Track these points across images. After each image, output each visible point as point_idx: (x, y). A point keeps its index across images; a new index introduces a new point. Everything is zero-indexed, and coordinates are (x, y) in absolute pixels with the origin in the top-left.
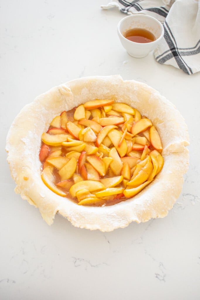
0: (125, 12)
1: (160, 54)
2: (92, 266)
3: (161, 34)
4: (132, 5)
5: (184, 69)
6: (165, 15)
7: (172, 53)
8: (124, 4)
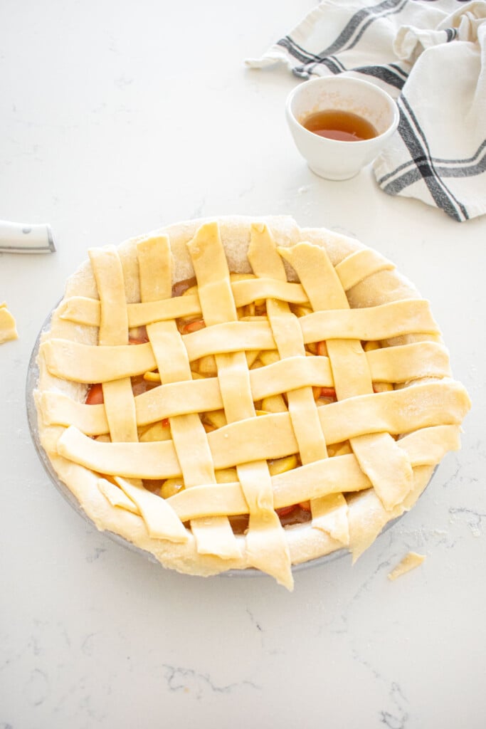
0: (304, 74)
1: (389, 171)
2: (214, 689)
3: (393, 118)
4: (320, 60)
5: (448, 209)
6: (400, 84)
7: (418, 170)
8: (302, 58)
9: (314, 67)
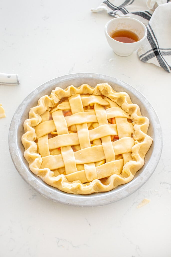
2: (73, 247)
4: (119, 9)
5: (165, 68)
7: (154, 53)
8: (112, 8)
9: (117, 12)
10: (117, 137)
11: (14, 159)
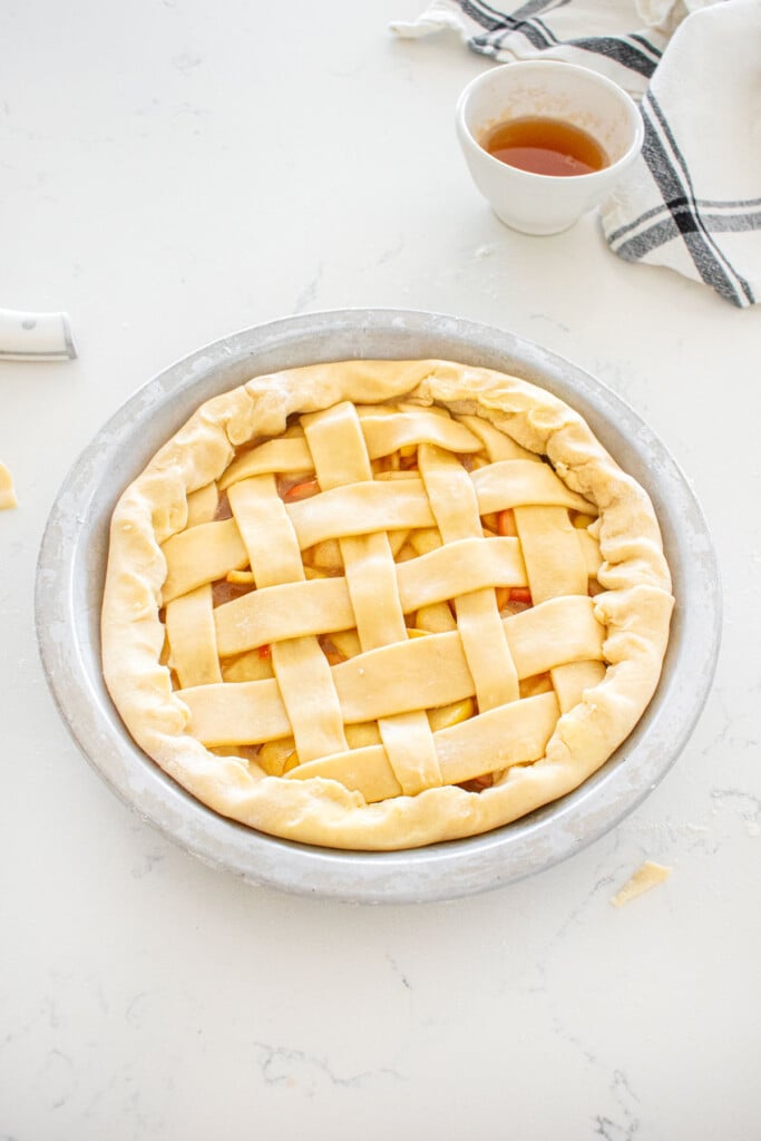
0: (488, 49)
1: (626, 222)
2: (335, 1081)
3: (632, 141)
4: (517, 24)
5: (721, 285)
6: (647, 69)
7: (673, 221)
8: (484, 20)
9: (504, 36)
10: (524, 593)
11: (62, 696)
